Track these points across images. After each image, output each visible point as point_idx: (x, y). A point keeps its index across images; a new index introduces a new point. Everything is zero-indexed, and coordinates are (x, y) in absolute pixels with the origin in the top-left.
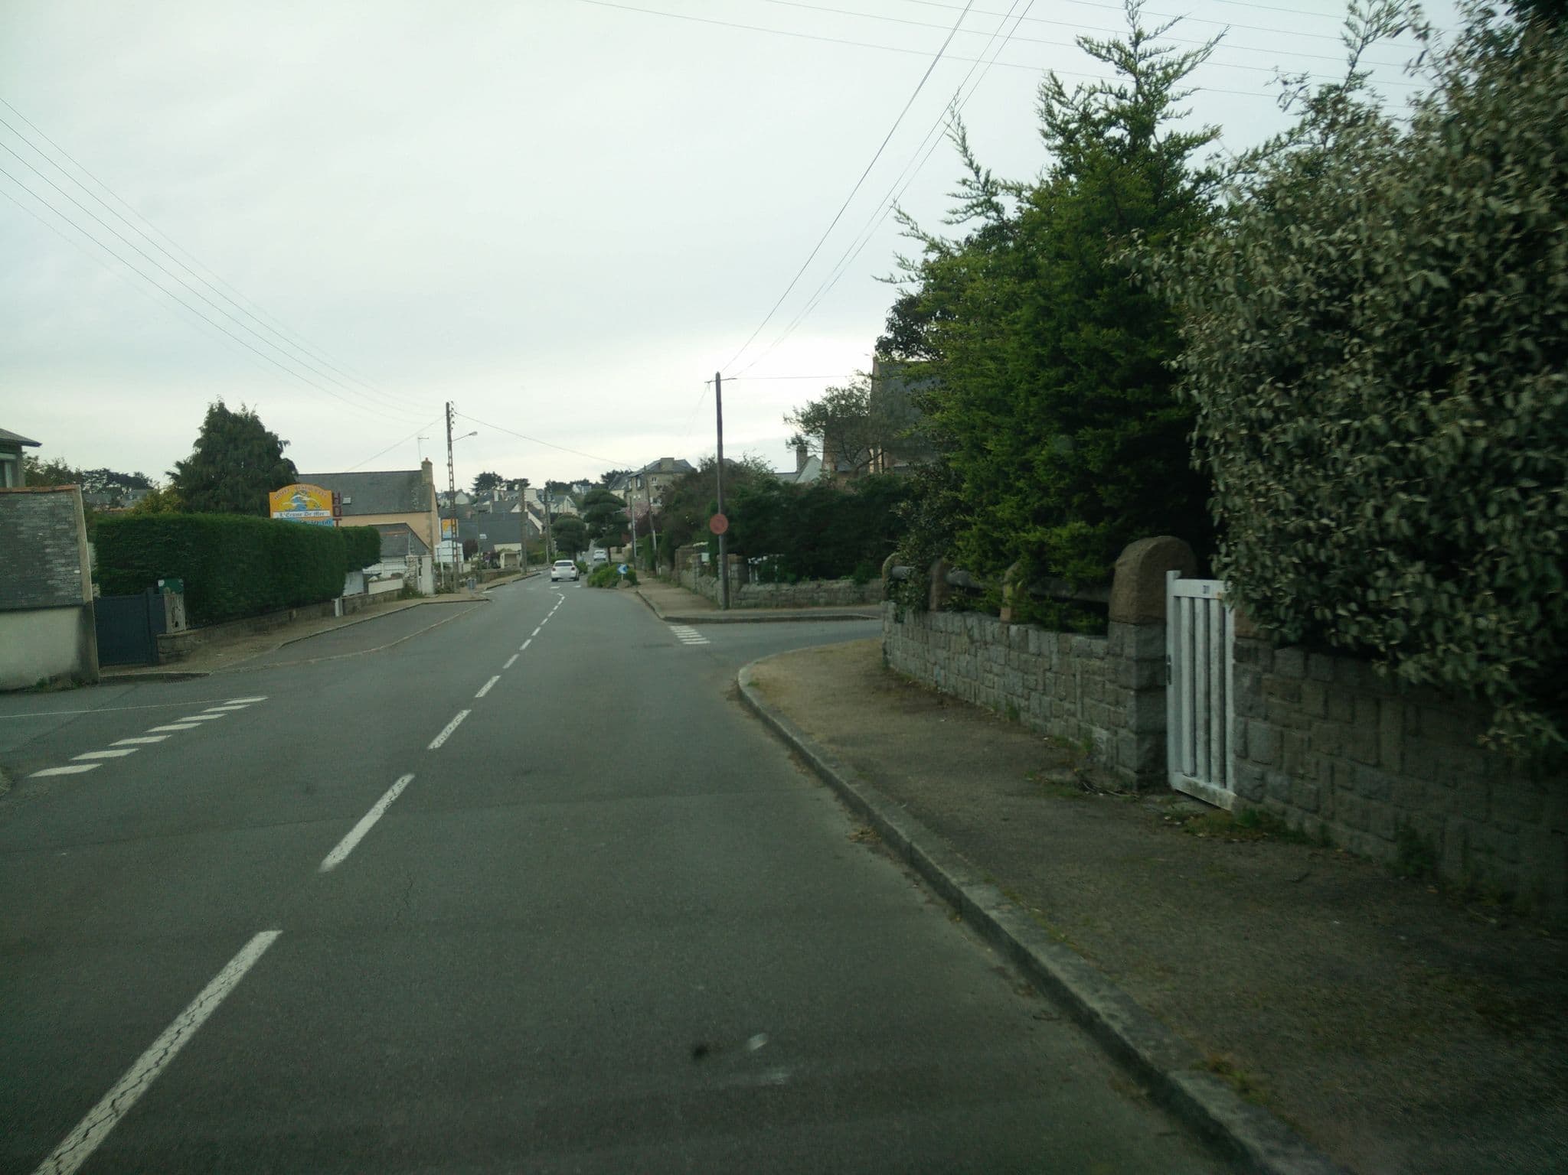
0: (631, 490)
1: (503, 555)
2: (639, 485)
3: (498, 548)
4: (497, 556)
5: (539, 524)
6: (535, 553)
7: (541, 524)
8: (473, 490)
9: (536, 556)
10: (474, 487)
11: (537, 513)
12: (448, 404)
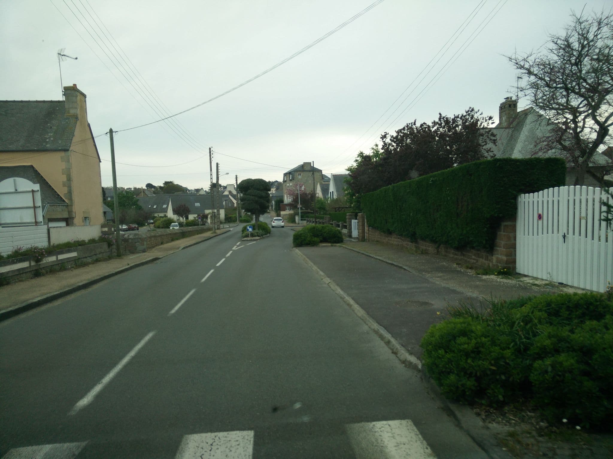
0: (286, 181)
1: (209, 216)
2: (291, 178)
3: (207, 212)
4: (206, 217)
5: (235, 201)
6: (230, 216)
7: (236, 202)
8: (209, 190)
9: (230, 218)
10: (209, 189)
11: (234, 196)
12: (210, 149)
